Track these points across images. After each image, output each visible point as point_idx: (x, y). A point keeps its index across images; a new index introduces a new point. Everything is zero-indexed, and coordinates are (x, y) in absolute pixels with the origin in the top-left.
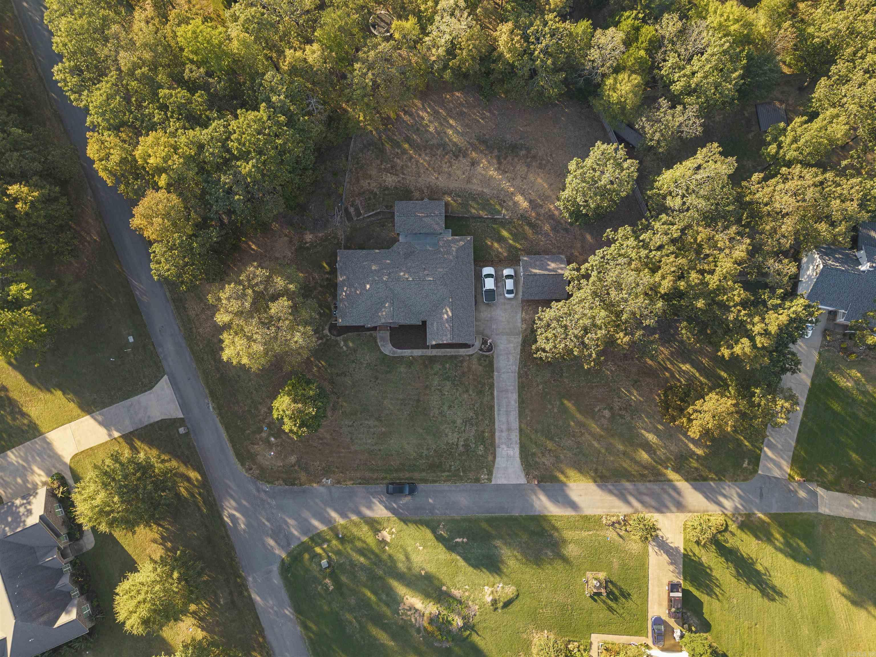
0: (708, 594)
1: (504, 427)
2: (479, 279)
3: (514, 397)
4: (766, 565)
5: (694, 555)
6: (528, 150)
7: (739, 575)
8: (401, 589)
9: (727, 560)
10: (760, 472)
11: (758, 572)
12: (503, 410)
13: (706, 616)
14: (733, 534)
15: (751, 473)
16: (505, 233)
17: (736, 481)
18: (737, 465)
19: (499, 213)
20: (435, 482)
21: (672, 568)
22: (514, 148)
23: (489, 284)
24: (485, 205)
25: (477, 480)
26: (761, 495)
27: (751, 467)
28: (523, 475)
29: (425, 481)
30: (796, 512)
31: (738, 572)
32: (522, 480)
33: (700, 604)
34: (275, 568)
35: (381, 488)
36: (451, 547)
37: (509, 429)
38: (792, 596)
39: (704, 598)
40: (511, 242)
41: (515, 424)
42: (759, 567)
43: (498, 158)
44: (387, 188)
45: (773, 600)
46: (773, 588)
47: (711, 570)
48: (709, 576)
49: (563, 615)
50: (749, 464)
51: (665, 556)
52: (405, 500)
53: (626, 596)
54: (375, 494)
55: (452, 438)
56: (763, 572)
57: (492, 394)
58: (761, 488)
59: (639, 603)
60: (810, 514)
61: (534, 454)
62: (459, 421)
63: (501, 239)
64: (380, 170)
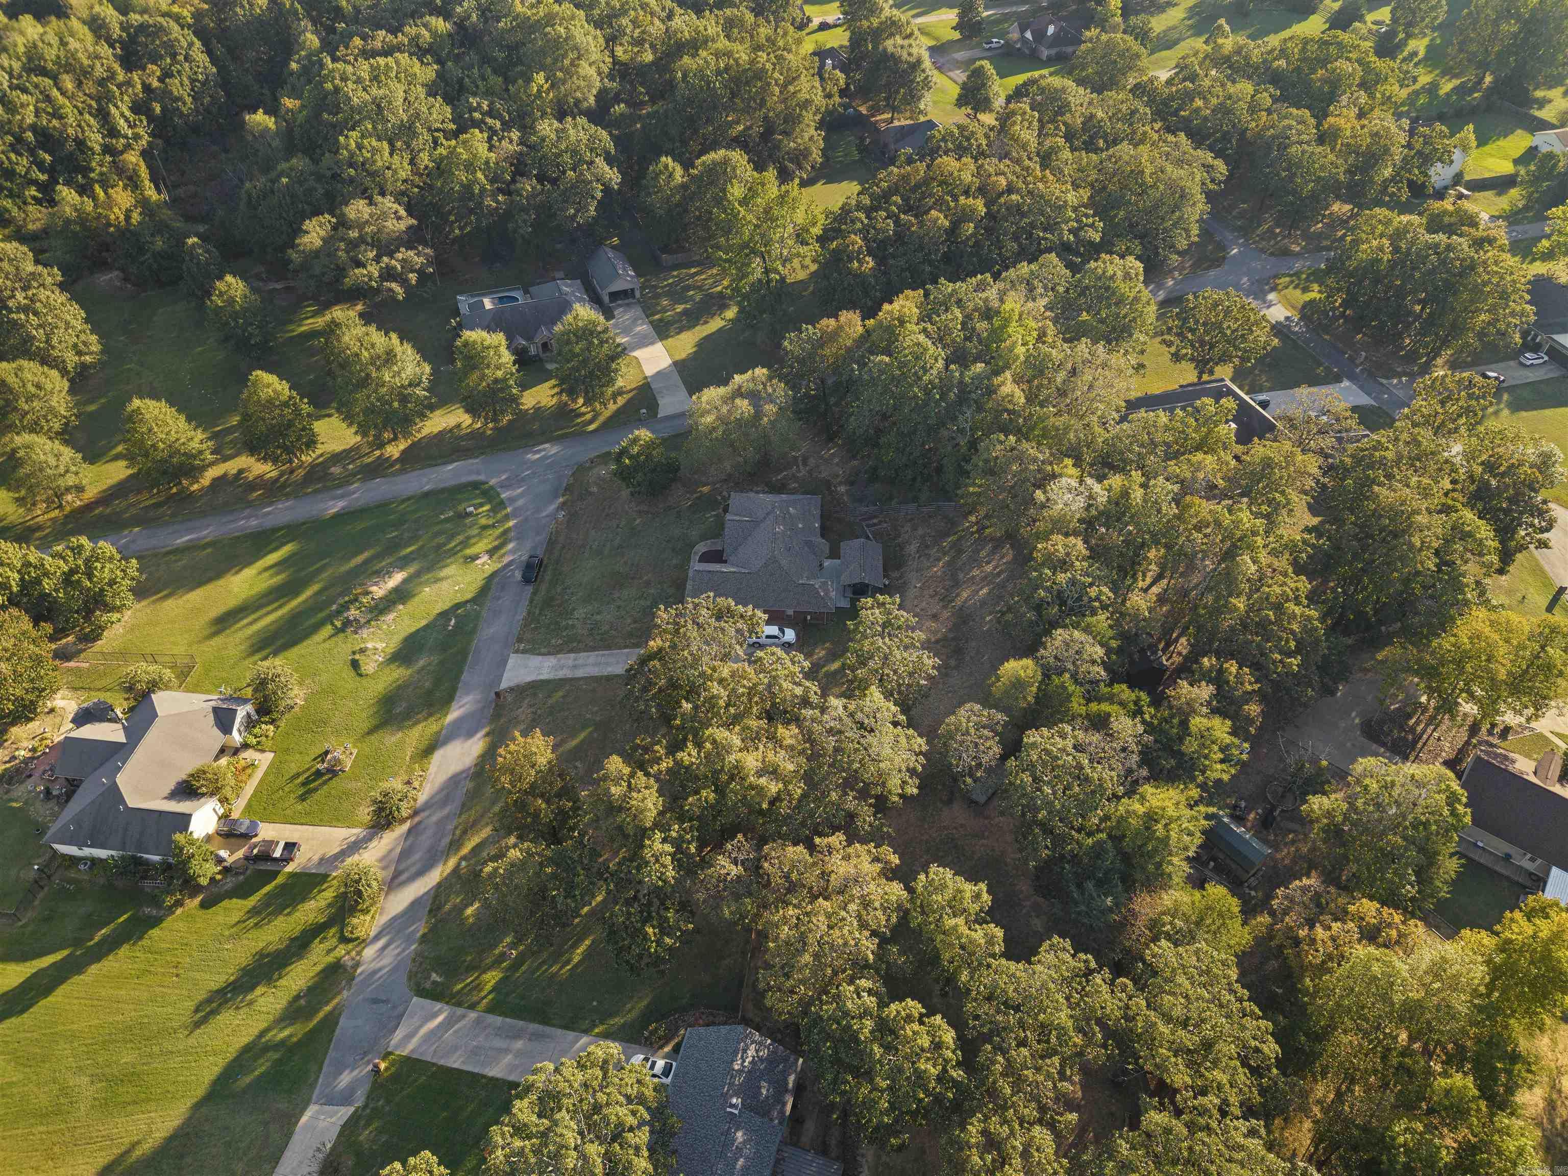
0: (254, 907)
1: (580, 662)
4: (261, 1000)
5: (320, 892)
6: (957, 667)
7: (261, 955)
9: (293, 940)
10: (415, 999)
11: (253, 988)
12: (603, 660)
13: (225, 903)
14: (329, 951)
15: (418, 985)
17: (414, 960)
18: (440, 964)
20: (531, 601)
21: (316, 858)
22: (958, 652)
25: (520, 640)
26: (375, 1001)
27: (428, 985)
28: (512, 684)
29: (534, 593)
30: (327, 1062)
31: (268, 955)
32: (505, 685)
33: (245, 895)
34: (482, 478)
36: (446, 614)
37: (575, 667)
38: (192, 1041)
39: (252, 901)
41: (580, 673)
42: (259, 990)
43: (945, 639)
44: (902, 549)
45: (197, 1011)
46: (214, 1012)
47: (289, 914)
48: (278, 911)
49: (314, 723)
50: (434, 982)
51: (338, 850)
52: (518, 575)
53: (302, 798)
55: (580, 613)
56: (249, 997)
57: (626, 647)
58: (386, 1002)
59: (288, 812)
60: (313, 1086)
61: (535, 695)
62: (598, 617)
64: (923, 537)
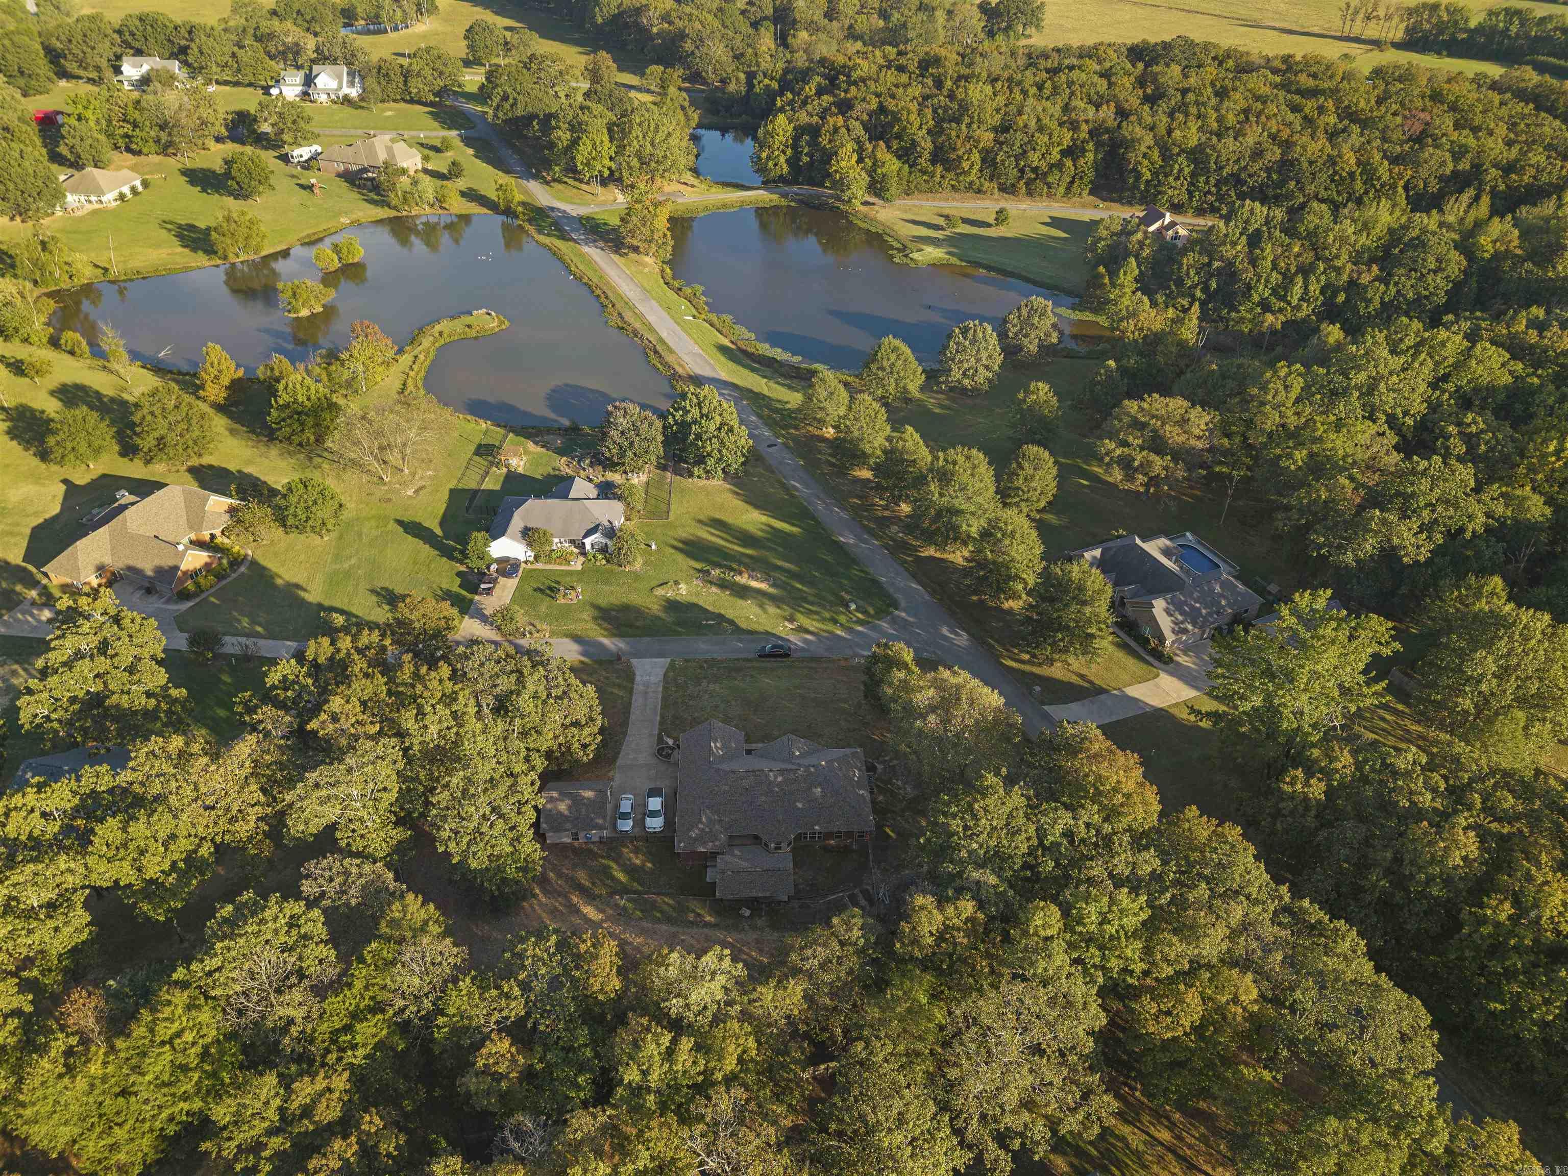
0: (452, 591)
1: (651, 695)
2: (669, 811)
3: (635, 714)
8: (772, 590)
12: (650, 707)
13: (458, 579)
16: (621, 876)
19: (628, 900)
20: (736, 659)
21: (482, 605)
23: (655, 803)
24: (648, 909)
25: (686, 660)
29: (746, 659)
32: (634, 661)
33: (460, 585)
34: (903, 605)
35: (794, 655)
36: (721, 617)
37: (645, 693)
38: (362, 590)
39: (455, 589)
40: (614, 866)
41: (637, 697)
48: (447, 601)
51: (486, 613)
52: (769, 647)
53: (537, 589)
54: (803, 650)
55: (714, 687)
59: (527, 586)
61: (620, 678)
63: (631, 871)
